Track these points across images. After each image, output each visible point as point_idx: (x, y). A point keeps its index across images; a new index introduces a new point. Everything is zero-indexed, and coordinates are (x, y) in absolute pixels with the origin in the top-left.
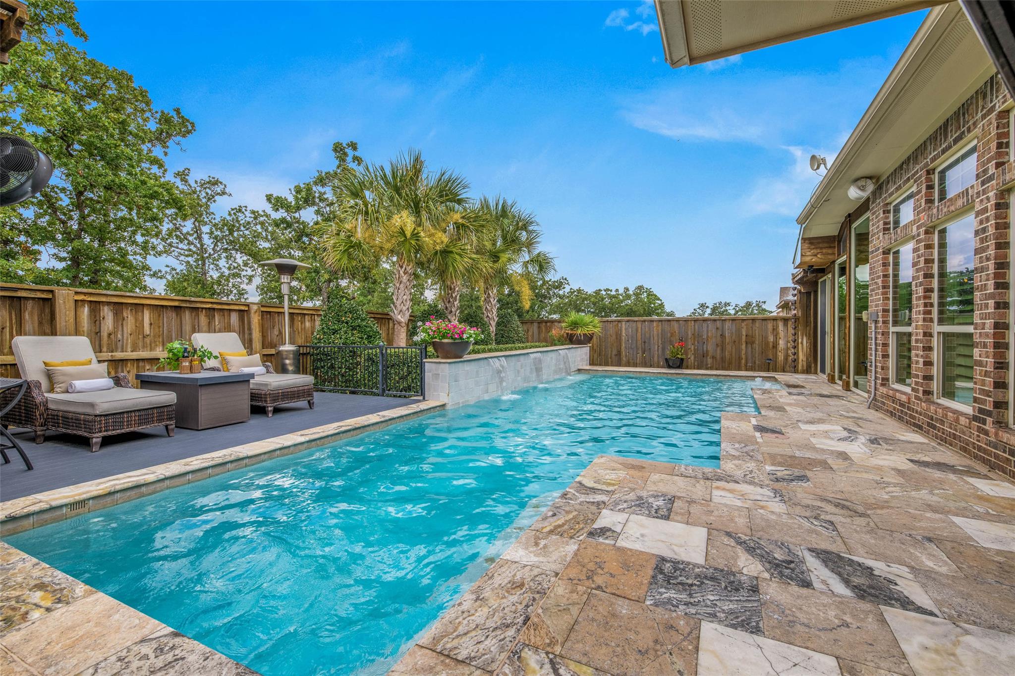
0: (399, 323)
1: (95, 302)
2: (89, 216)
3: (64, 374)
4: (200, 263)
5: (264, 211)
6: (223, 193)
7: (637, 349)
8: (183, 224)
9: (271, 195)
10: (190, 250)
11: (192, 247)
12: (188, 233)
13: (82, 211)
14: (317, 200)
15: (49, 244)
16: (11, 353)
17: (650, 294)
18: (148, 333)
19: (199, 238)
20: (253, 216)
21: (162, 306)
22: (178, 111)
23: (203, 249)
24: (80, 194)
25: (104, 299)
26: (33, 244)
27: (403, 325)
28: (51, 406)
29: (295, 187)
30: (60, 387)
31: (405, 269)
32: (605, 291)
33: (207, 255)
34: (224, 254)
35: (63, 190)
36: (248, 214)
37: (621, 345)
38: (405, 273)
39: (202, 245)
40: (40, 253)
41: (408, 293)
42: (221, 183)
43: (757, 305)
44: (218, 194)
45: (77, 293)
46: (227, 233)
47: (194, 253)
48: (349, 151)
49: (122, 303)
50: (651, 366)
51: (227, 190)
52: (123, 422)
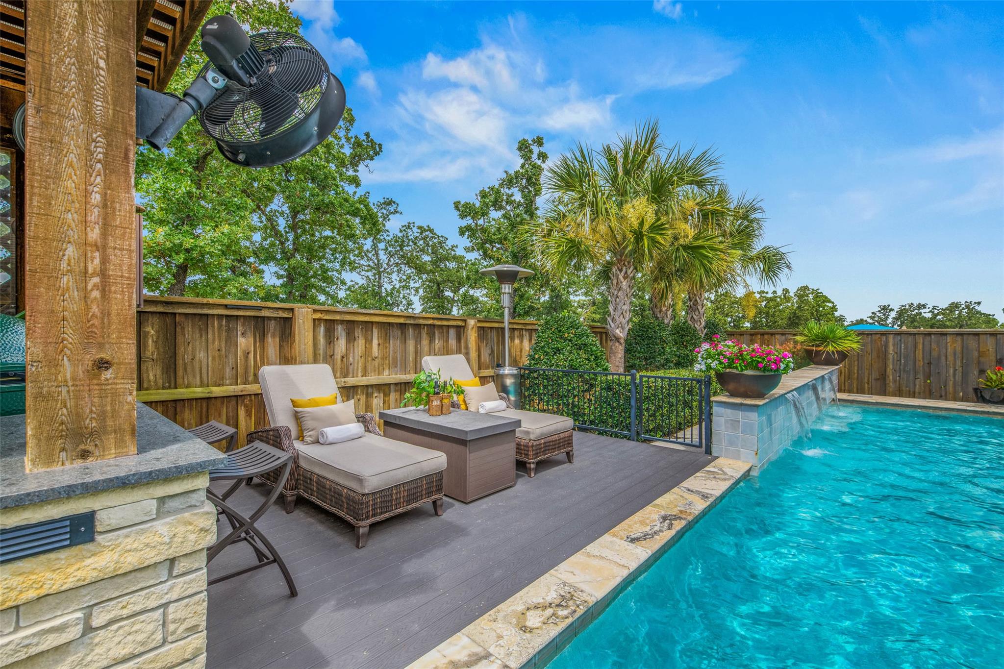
0: (618, 339)
1: (331, 320)
2: (301, 236)
3: (315, 418)
4: (377, 276)
5: (428, 226)
6: (396, 212)
7: (916, 373)
8: (364, 242)
9: (459, 202)
10: (369, 266)
11: (371, 263)
12: (367, 251)
13: (296, 232)
14: (504, 203)
15: (272, 264)
16: (256, 380)
17: (818, 295)
18: (376, 355)
19: (377, 254)
20: (419, 231)
21: (389, 324)
22: (367, 135)
23: (379, 265)
24: (294, 216)
25: (338, 317)
26: (260, 264)
27: (622, 341)
28: (303, 464)
29: (480, 192)
30: (310, 436)
31: (626, 273)
32: (759, 293)
33: (382, 269)
34: (396, 269)
35: (282, 213)
36: (415, 230)
37: (885, 366)
38: (625, 278)
39: (378, 261)
40: (263, 272)
41: (628, 302)
42: (394, 202)
43: (967, 307)
44: (392, 213)
45: (315, 311)
46: (398, 248)
47: (373, 268)
48: (536, 149)
49: (354, 321)
50: (941, 397)
51: (399, 209)
52: (391, 501)
